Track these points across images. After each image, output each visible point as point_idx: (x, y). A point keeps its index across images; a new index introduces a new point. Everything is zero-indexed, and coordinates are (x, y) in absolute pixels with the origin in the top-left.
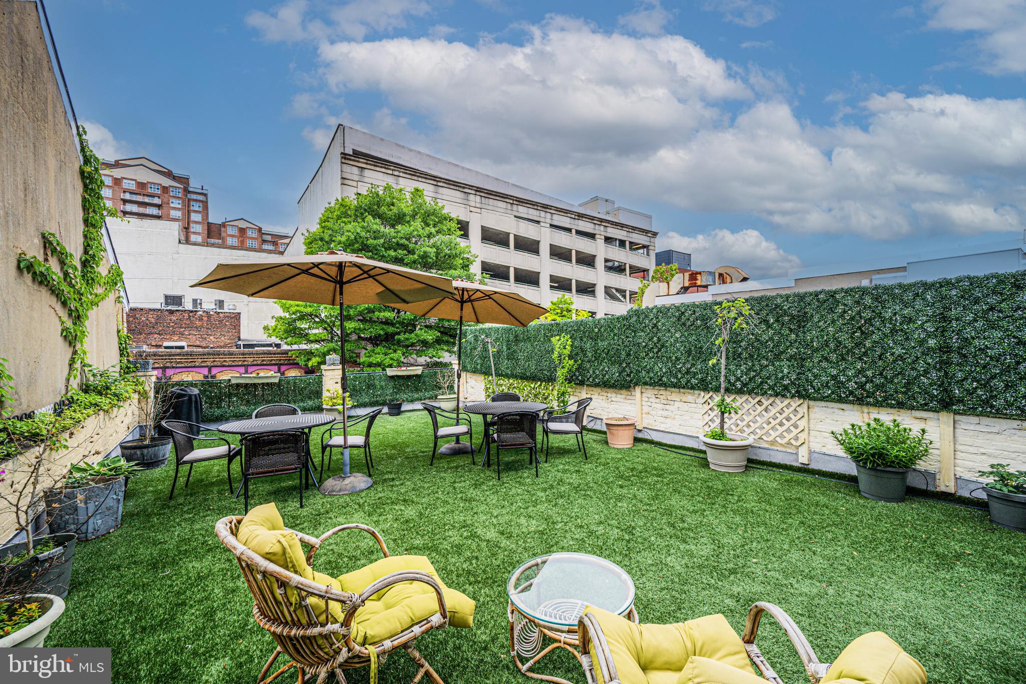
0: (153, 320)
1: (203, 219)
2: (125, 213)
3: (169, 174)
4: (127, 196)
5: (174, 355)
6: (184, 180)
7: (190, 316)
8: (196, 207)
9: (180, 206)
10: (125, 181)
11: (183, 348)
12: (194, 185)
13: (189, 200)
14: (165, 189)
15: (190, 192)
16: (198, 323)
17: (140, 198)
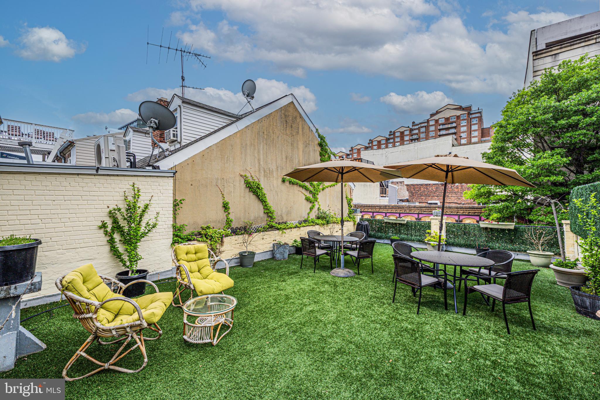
0: (434, 190)
1: (479, 127)
2: (440, 136)
3: (461, 108)
4: (441, 127)
5: (422, 207)
6: (468, 108)
7: (452, 186)
8: (475, 121)
9: (466, 124)
10: (440, 120)
11: (437, 204)
12: (474, 109)
13: (471, 119)
14: (458, 117)
15: (471, 114)
16: (456, 190)
17: (446, 126)
